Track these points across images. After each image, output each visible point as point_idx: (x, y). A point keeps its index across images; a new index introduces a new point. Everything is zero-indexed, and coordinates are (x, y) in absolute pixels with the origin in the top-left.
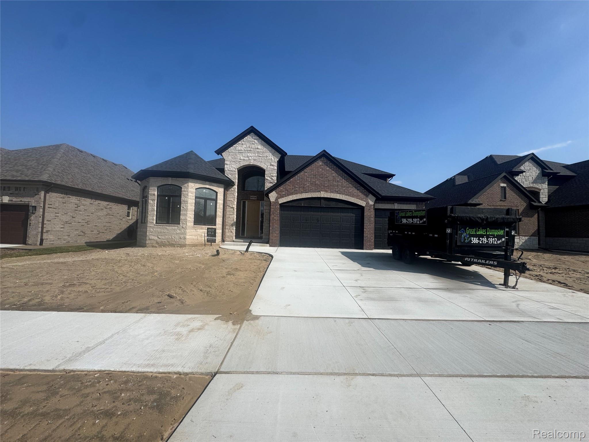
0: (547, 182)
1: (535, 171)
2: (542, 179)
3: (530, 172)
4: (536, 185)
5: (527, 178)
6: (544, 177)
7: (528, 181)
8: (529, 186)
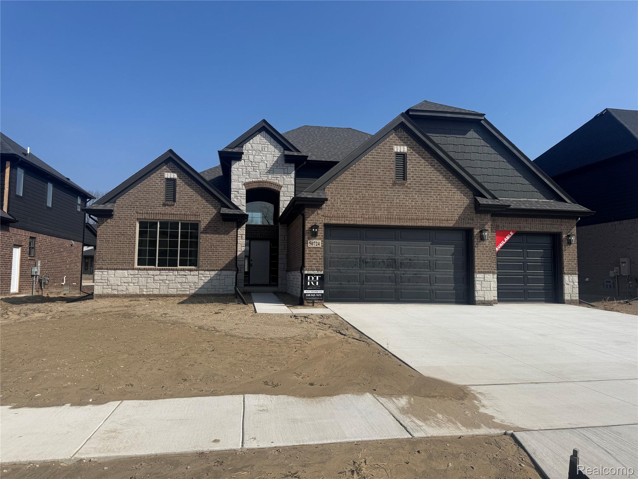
0: (294, 172)
1: (272, 153)
2: (283, 167)
3: (262, 155)
4: (273, 179)
5: (257, 166)
6: (288, 165)
7: (257, 171)
8: (259, 180)
